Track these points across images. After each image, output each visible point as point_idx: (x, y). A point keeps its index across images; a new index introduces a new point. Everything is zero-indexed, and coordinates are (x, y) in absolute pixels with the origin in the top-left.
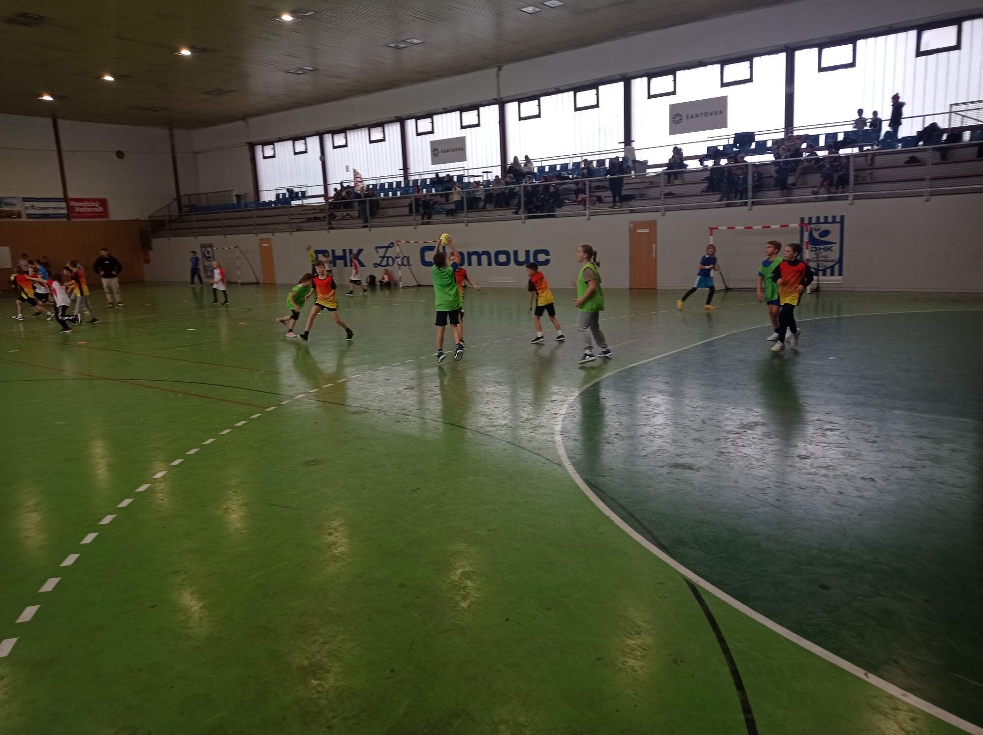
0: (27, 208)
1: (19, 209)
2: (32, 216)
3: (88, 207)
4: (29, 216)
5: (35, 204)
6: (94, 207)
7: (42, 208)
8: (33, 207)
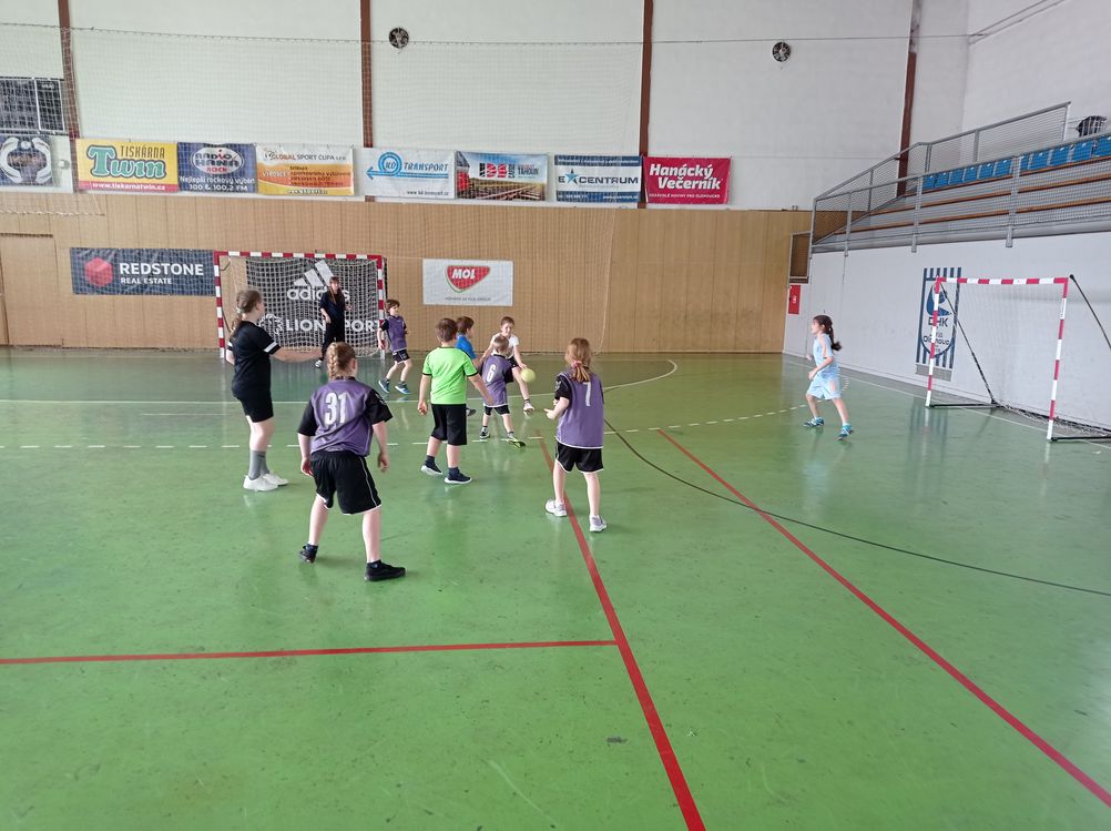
0: (561, 179)
1: (545, 181)
2: (569, 196)
3: (686, 178)
4: (563, 196)
5: (579, 171)
6: (702, 178)
7: (590, 180)
8: (572, 176)
